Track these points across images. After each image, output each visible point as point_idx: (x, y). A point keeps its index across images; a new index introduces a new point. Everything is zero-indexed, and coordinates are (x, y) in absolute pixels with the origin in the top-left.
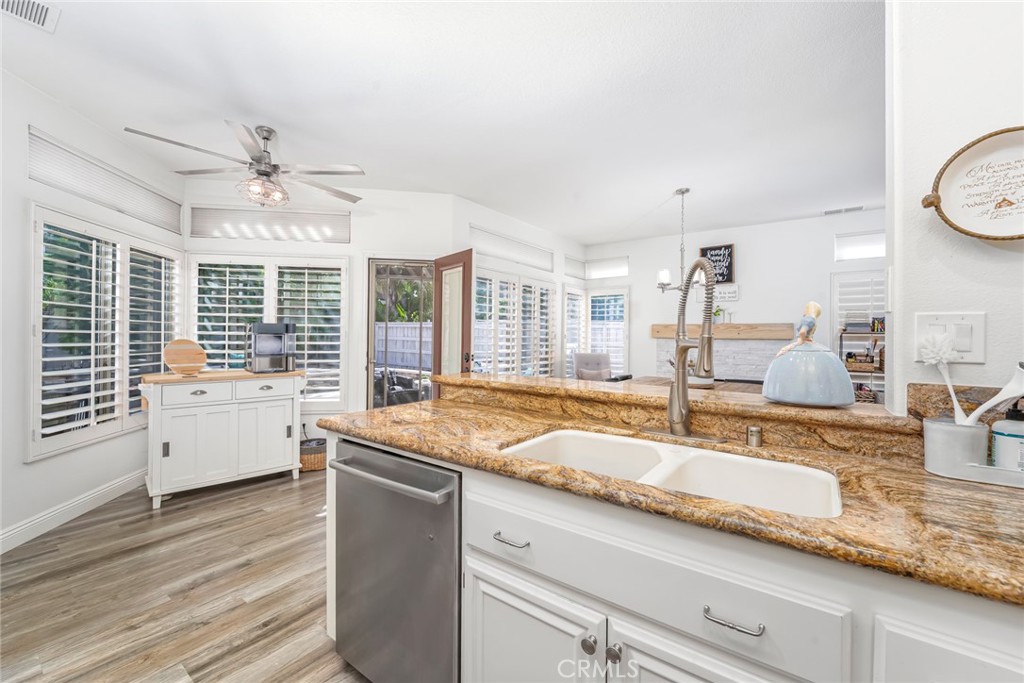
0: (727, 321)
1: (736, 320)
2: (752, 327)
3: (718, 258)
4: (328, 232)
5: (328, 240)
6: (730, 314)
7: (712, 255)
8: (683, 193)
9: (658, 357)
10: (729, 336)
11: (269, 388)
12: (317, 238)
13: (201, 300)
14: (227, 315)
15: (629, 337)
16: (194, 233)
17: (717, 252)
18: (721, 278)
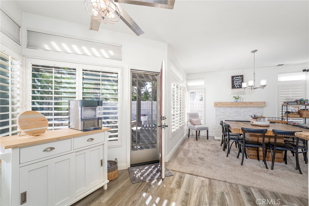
0: (241, 101)
1: (244, 101)
2: (251, 103)
3: (238, 80)
4: (112, 53)
5: (112, 58)
6: (243, 99)
7: (235, 79)
8: (254, 52)
9: (216, 113)
10: (243, 106)
11: (92, 139)
12: (107, 56)
13: (33, 92)
14: (53, 96)
15: (205, 107)
16: (29, 46)
17: (237, 77)
18: (239, 86)
